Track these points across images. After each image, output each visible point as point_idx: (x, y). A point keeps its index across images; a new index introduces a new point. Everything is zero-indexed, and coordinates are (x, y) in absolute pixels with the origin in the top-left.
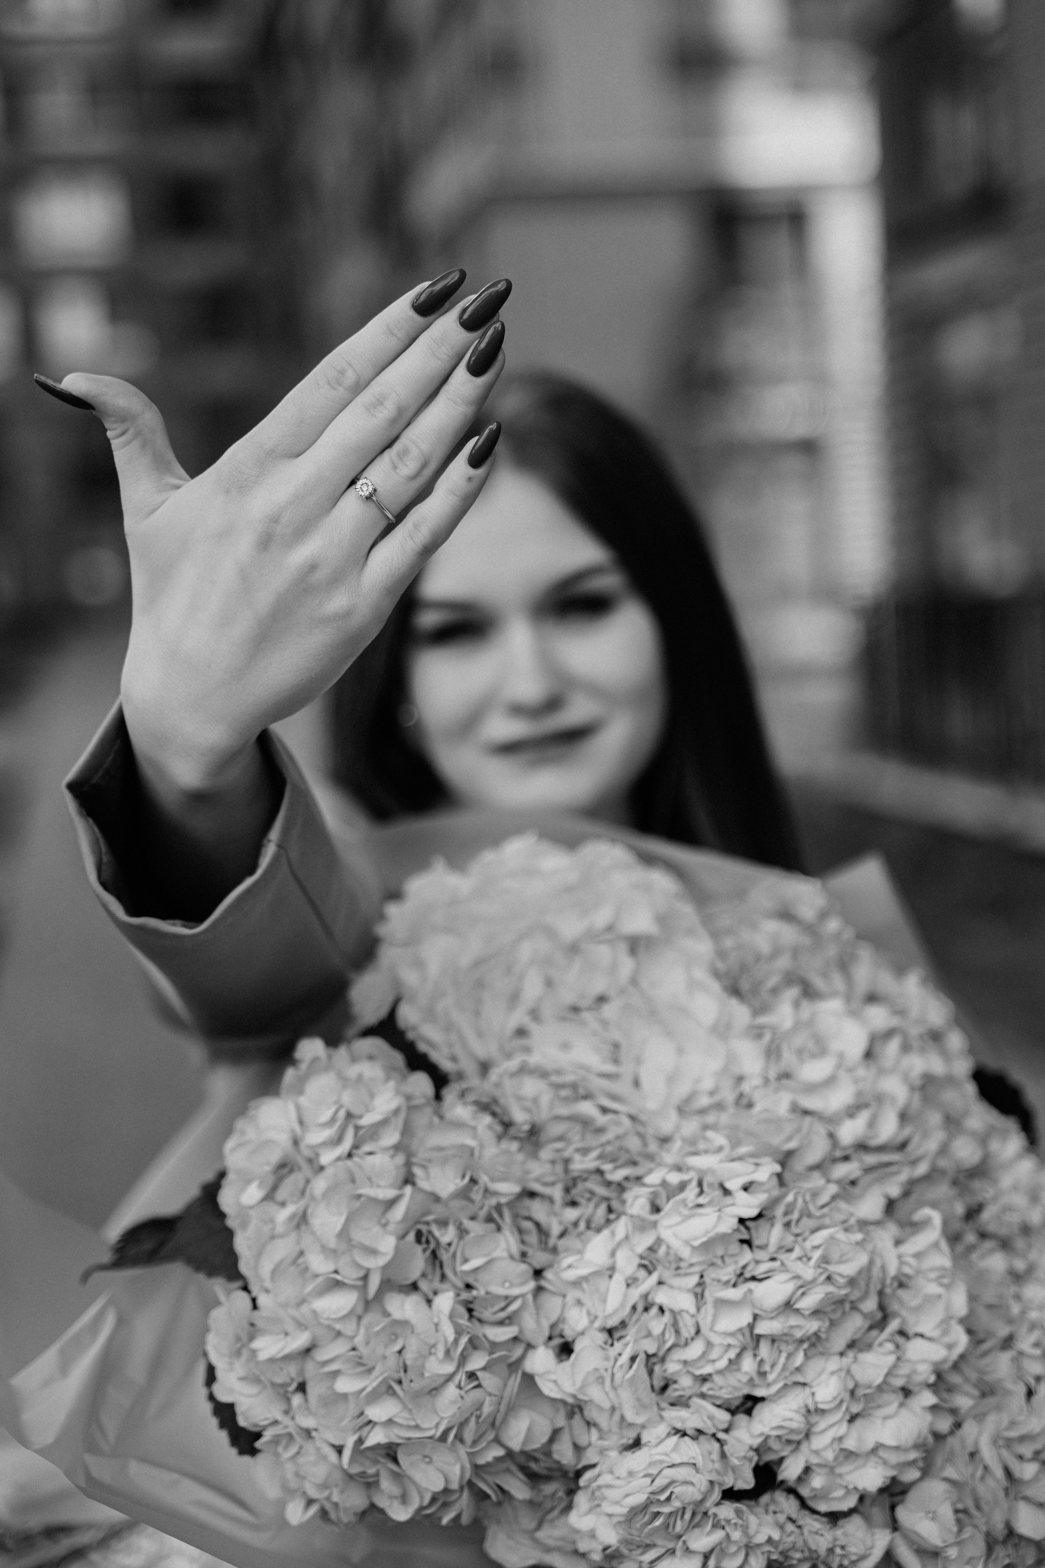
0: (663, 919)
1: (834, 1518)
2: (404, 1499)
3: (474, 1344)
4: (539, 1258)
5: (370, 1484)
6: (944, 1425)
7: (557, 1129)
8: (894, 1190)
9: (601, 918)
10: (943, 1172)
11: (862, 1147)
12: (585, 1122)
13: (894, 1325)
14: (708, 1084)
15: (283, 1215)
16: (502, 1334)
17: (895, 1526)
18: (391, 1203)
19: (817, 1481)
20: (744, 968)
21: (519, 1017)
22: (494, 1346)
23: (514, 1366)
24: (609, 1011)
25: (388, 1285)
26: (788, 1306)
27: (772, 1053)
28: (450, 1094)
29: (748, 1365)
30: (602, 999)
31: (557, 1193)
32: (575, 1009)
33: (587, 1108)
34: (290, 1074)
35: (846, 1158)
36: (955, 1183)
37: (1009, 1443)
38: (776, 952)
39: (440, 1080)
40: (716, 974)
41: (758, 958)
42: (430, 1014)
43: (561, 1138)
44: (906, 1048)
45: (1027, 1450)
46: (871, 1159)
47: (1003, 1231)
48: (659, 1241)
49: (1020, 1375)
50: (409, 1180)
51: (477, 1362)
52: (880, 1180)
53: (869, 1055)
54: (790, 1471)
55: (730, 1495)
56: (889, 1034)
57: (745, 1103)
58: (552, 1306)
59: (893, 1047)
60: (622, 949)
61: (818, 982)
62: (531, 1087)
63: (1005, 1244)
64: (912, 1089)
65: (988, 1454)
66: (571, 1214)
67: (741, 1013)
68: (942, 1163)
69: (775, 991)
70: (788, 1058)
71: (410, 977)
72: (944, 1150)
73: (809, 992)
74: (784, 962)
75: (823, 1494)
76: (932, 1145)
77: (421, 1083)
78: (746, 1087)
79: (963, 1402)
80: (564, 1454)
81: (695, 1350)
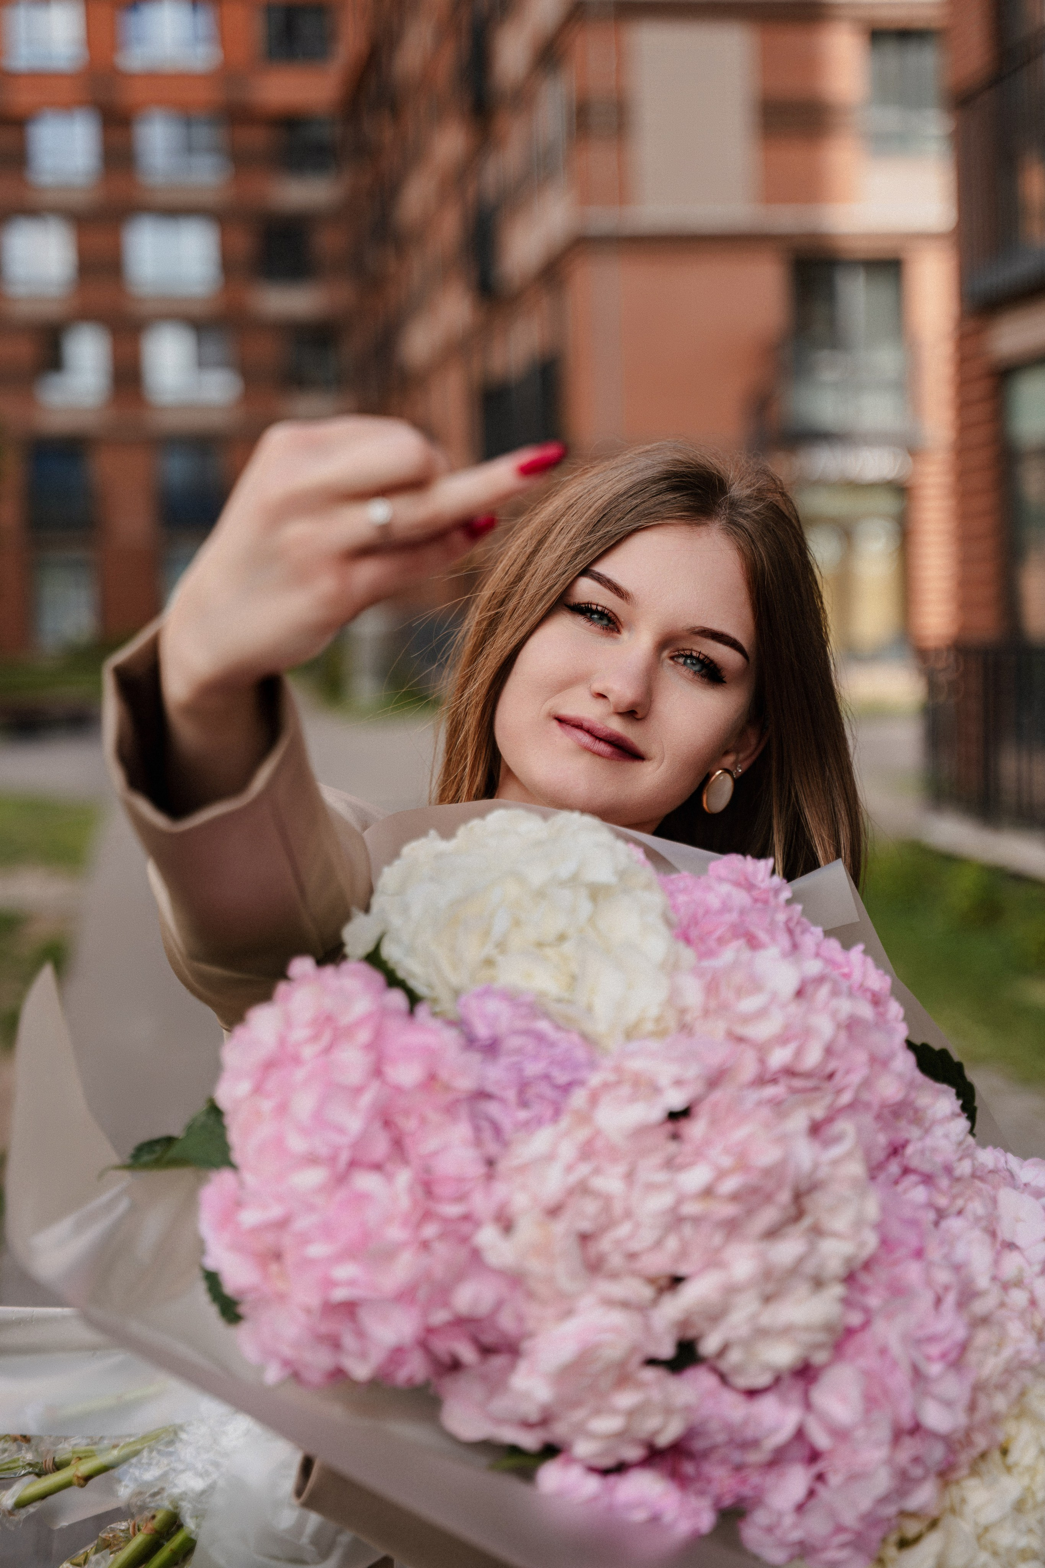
0: (622, 874)
1: (752, 1393)
2: (363, 1355)
3: (427, 1216)
4: (492, 1148)
5: (335, 1344)
6: (855, 1319)
7: (515, 1042)
8: (819, 1112)
9: (565, 871)
10: (867, 1106)
11: (790, 1072)
12: (540, 1038)
13: (807, 1222)
14: (653, 1011)
15: (267, 1105)
16: (452, 1210)
17: (808, 1405)
18: (358, 1090)
19: (734, 1357)
20: (694, 921)
21: (489, 950)
22: (446, 1220)
23: (464, 1240)
24: (568, 947)
25: (353, 1164)
26: (708, 1192)
27: (712, 988)
28: (422, 1011)
29: (672, 1243)
30: (562, 938)
31: (511, 1095)
32: (540, 945)
33: (543, 1025)
34: (282, 988)
35: (774, 1081)
36: (878, 1117)
37: (919, 1342)
38: (725, 908)
39: (414, 999)
40: (668, 923)
41: (707, 912)
42: (411, 950)
43: (519, 1051)
44: (835, 993)
45: (934, 1350)
46: (798, 1083)
47: (926, 1168)
48: (598, 1133)
49: (929, 1282)
50: (377, 1072)
51: (430, 1231)
52: (808, 1103)
53: (800, 993)
54: (709, 1346)
55: (652, 1362)
56: (820, 980)
57: (685, 1028)
58: (501, 1190)
59: (824, 992)
60: (583, 893)
61: (763, 936)
62: (493, 1006)
63: (928, 1179)
64: (839, 1026)
65: (896, 1348)
66: (523, 1115)
67: (688, 955)
68: (866, 1096)
69: (721, 941)
70: (726, 993)
71: (396, 921)
72: (867, 1083)
73: (753, 943)
74: (732, 917)
75: (739, 1369)
76: (855, 1078)
77: (397, 998)
78: (688, 1018)
79: (873, 1301)
80: (507, 1322)
81: (623, 1230)
